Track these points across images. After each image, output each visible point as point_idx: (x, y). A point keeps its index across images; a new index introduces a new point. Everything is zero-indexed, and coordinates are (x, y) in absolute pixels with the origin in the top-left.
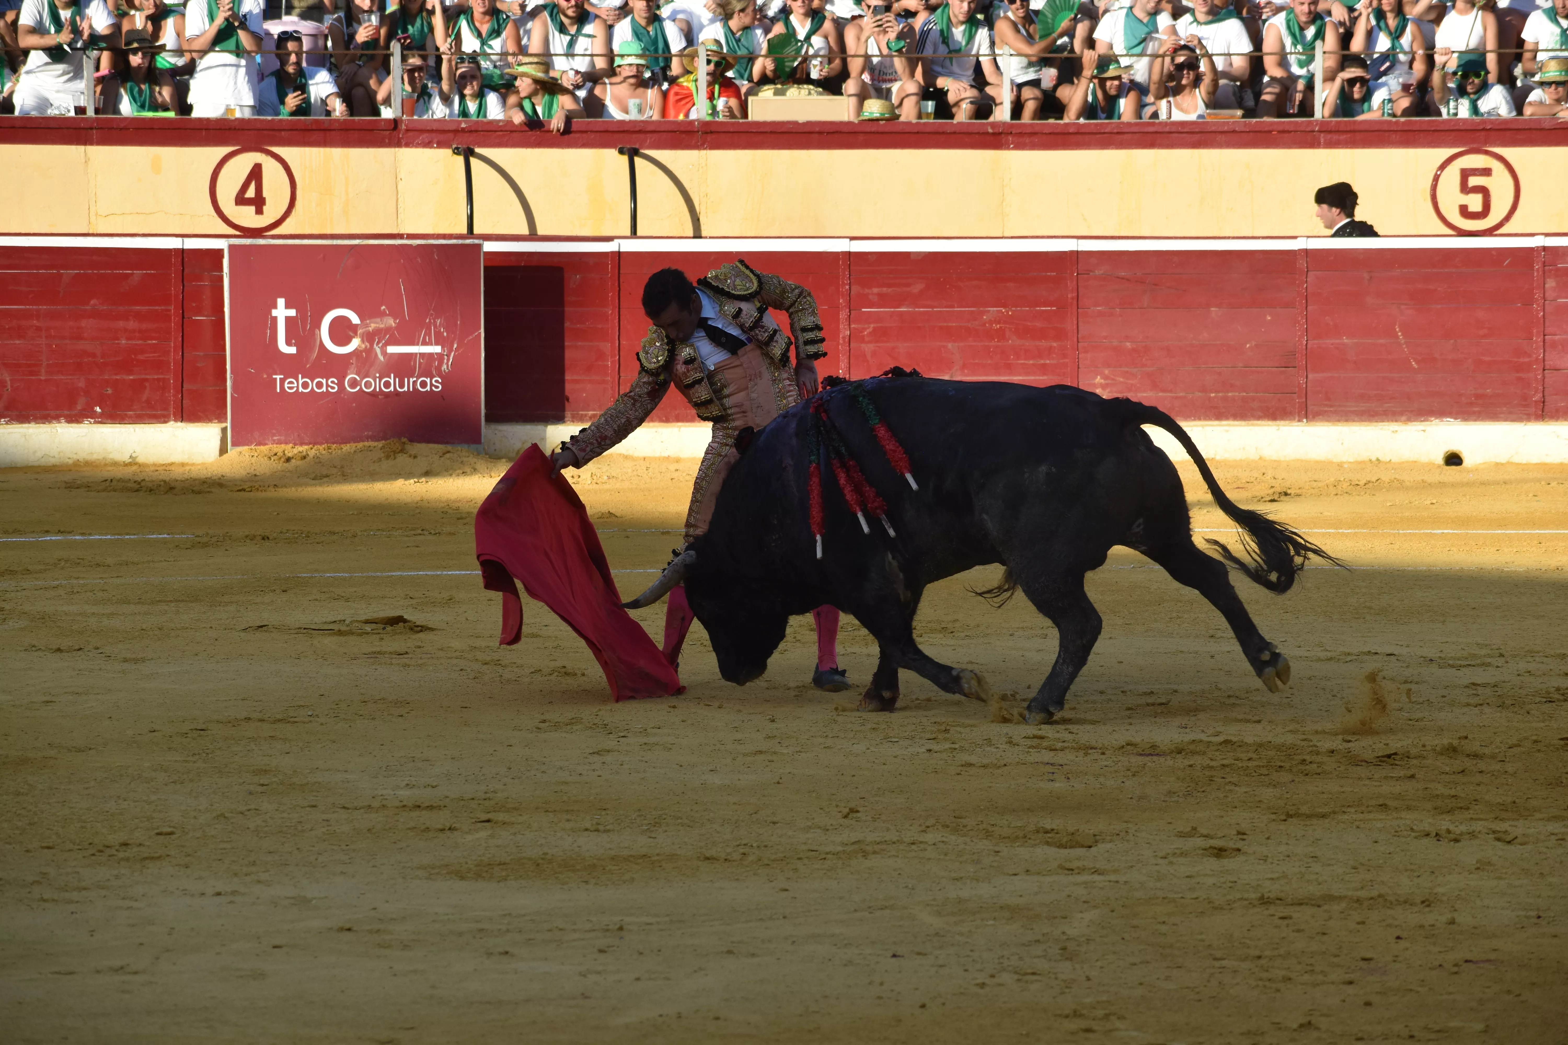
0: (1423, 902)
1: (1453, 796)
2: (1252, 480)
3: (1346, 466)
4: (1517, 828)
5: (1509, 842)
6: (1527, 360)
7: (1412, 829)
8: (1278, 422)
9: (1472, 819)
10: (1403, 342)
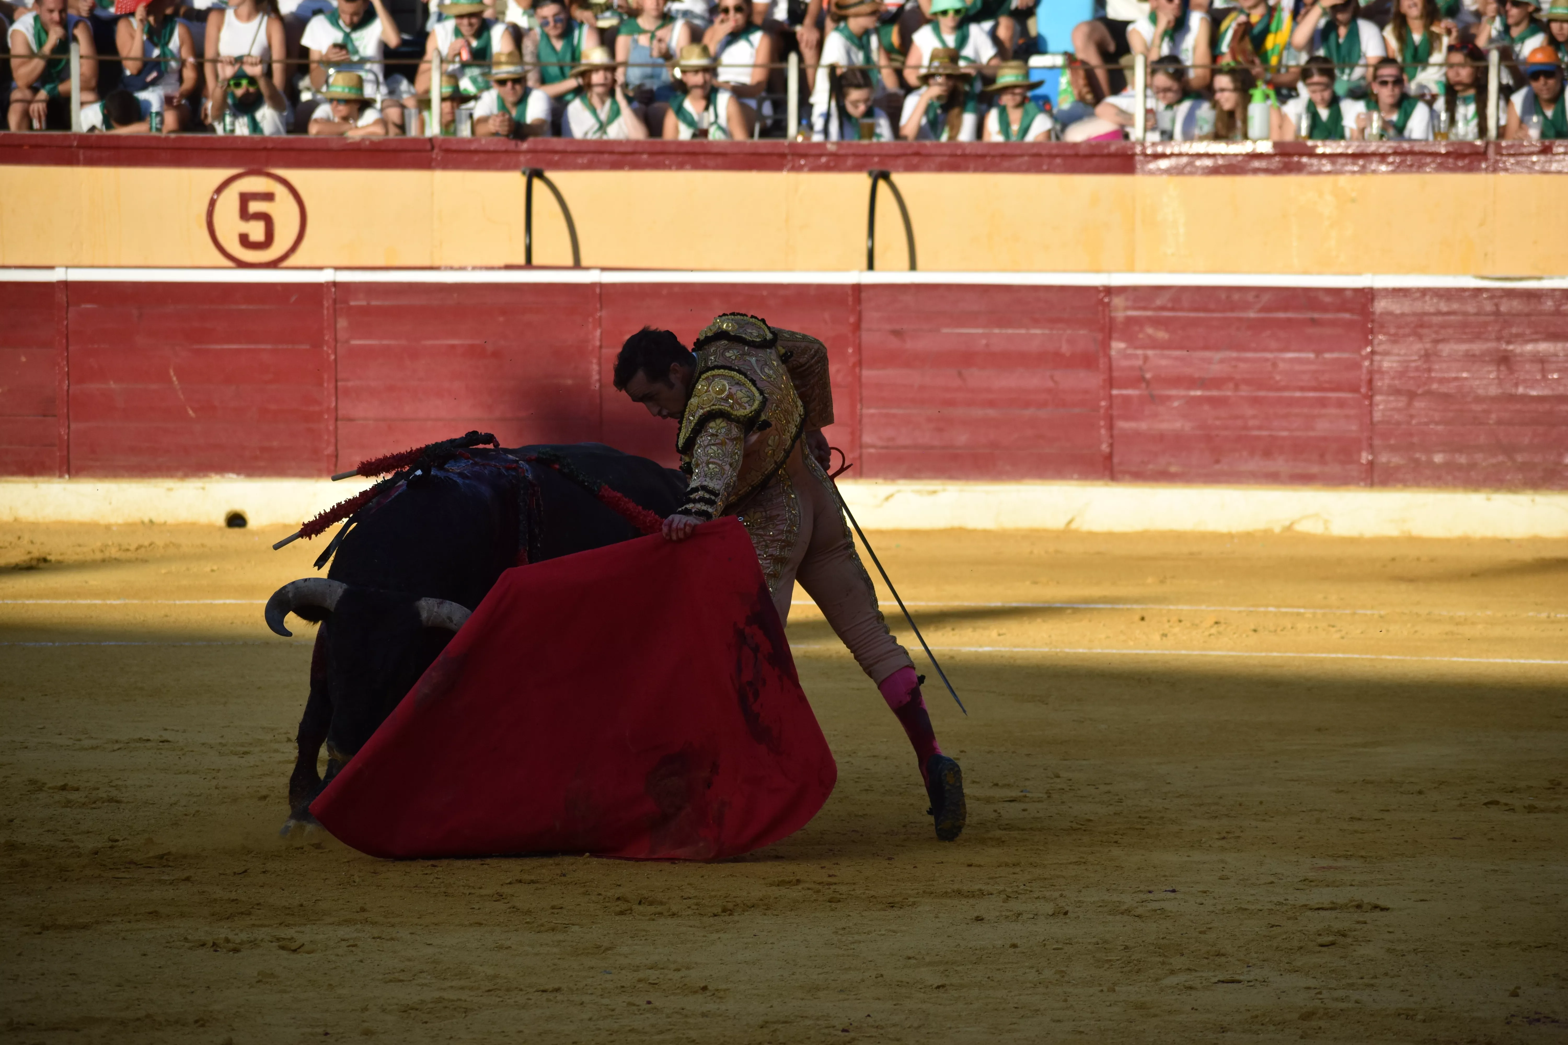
0: (196, 1022)
1: (233, 900)
2: (7, 544)
3: (114, 528)
4: (305, 934)
5: (295, 951)
6: (317, 408)
7: (186, 939)
8: (36, 479)
9: (253, 925)
10: (178, 387)
